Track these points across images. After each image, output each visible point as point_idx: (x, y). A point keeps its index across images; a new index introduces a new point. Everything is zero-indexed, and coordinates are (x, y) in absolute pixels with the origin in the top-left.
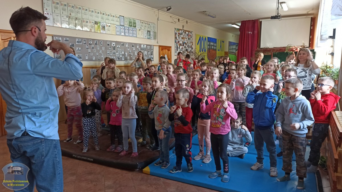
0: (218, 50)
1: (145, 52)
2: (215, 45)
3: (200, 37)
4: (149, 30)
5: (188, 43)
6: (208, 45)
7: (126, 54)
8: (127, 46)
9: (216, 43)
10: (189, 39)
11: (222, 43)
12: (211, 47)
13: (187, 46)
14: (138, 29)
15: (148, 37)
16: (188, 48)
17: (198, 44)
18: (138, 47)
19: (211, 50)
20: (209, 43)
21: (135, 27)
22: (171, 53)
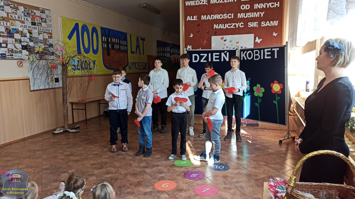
0: (132, 52)
2: (124, 43)
3: (78, 25)
5: (30, 33)
6: (103, 42)
9: (125, 39)
10: (33, 24)
11: (141, 41)
12: (113, 46)
13: (27, 40)
16: (31, 44)
17: (70, 37)
19: (112, 52)
20: (108, 40)
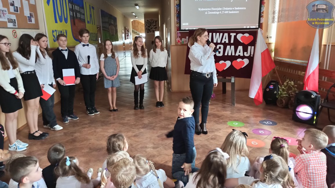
2: (82, 11)
6: (70, 10)
9: (83, 8)
11: (92, 9)
12: (76, 14)
17: (48, 4)
20: (72, 7)
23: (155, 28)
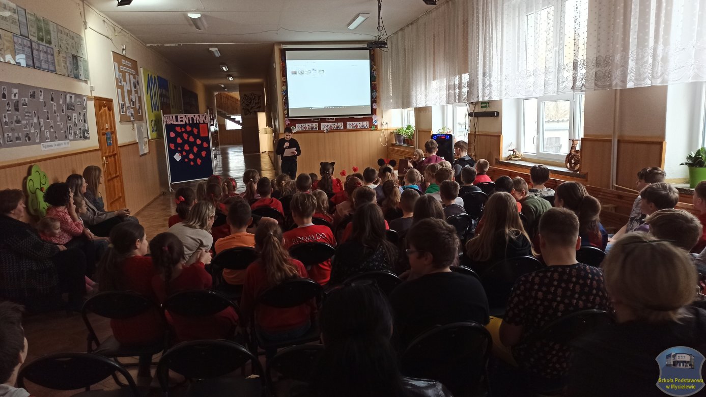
0: (172, 107)
1: (74, 114)
2: (167, 94)
3: (148, 75)
4: (74, 53)
6: (160, 95)
7: (42, 121)
8: (41, 99)
14: (56, 49)
15: (75, 72)
17: (148, 93)
18: (61, 103)
19: (164, 107)
20: (161, 91)
21: (50, 42)
22: (113, 114)
23: (257, 108)
